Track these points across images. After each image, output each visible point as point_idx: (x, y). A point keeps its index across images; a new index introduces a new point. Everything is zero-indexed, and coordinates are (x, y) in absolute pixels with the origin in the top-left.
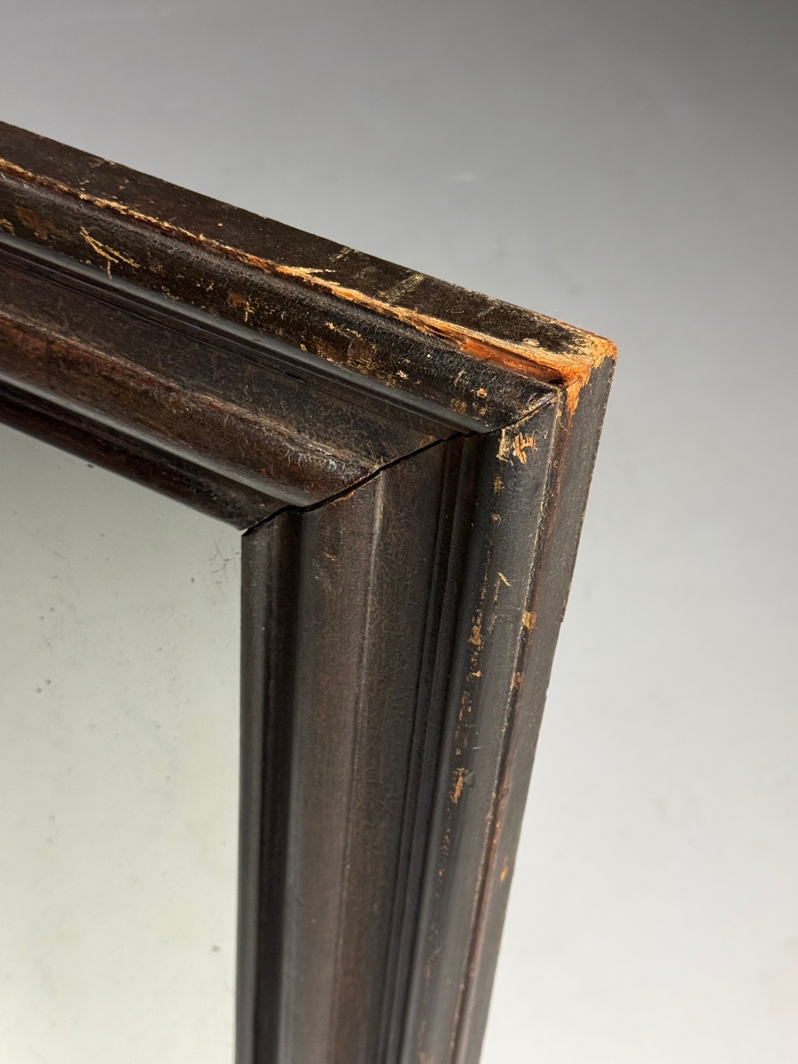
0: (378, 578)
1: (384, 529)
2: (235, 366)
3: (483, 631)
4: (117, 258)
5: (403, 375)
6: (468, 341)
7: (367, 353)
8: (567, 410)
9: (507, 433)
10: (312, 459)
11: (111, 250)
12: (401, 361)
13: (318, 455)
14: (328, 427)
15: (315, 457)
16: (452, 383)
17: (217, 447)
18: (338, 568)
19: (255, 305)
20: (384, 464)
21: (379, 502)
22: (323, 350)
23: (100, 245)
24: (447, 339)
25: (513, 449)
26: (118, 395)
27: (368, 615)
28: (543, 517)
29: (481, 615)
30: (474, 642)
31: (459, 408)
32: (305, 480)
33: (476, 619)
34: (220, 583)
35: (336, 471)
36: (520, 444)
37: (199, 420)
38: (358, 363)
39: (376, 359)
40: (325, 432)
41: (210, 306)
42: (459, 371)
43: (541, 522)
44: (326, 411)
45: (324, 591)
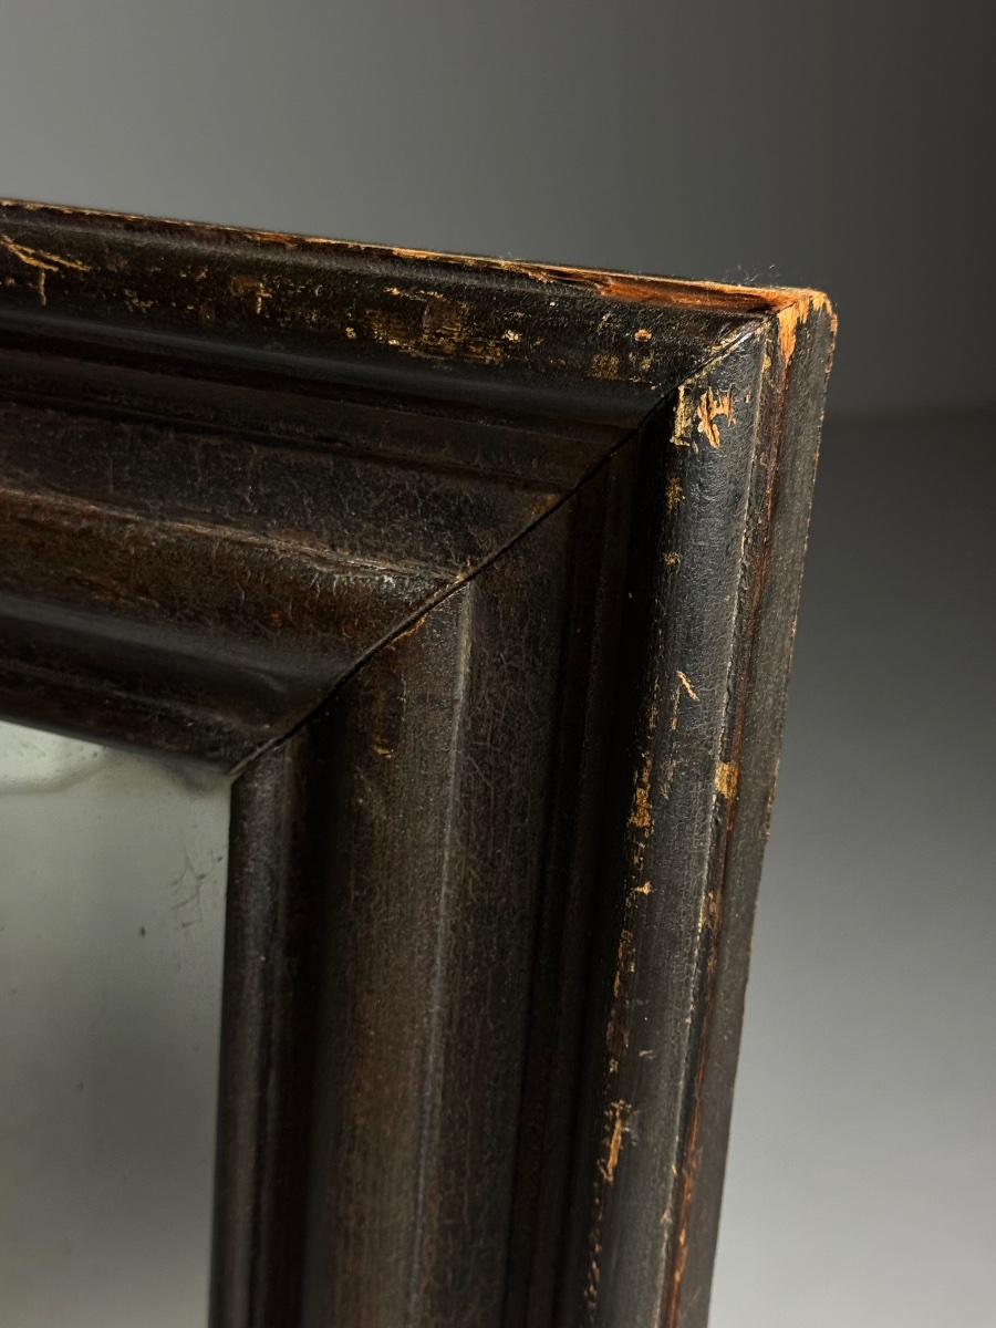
0: (461, 790)
1: (472, 692)
2: (233, 457)
3: (653, 797)
4: (56, 264)
5: (512, 336)
6: (611, 282)
7: (454, 316)
8: (780, 353)
9: (687, 392)
10: (355, 580)
11: (48, 256)
12: (509, 316)
13: (364, 573)
14: (379, 526)
15: (360, 576)
16: (593, 332)
17: (200, 594)
18: (396, 771)
19: (273, 286)
20: (471, 570)
21: (465, 641)
22: (383, 328)
23: (30, 251)
24: (579, 283)
25: (698, 421)
26: (42, 545)
27: (445, 867)
28: (744, 568)
29: (649, 763)
30: (638, 823)
31: (606, 368)
32: (344, 616)
33: (641, 774)
34: (189, 924)
35: (395, 591)
36: (709, 410)
37: (173, 555)
38: (440, 335)
39: (467, 322)
40: (376, 534)
41: (201, 302)
42: (603, 314)
43: (743, 577)
44: (377, 496)
45: (372, 825)
